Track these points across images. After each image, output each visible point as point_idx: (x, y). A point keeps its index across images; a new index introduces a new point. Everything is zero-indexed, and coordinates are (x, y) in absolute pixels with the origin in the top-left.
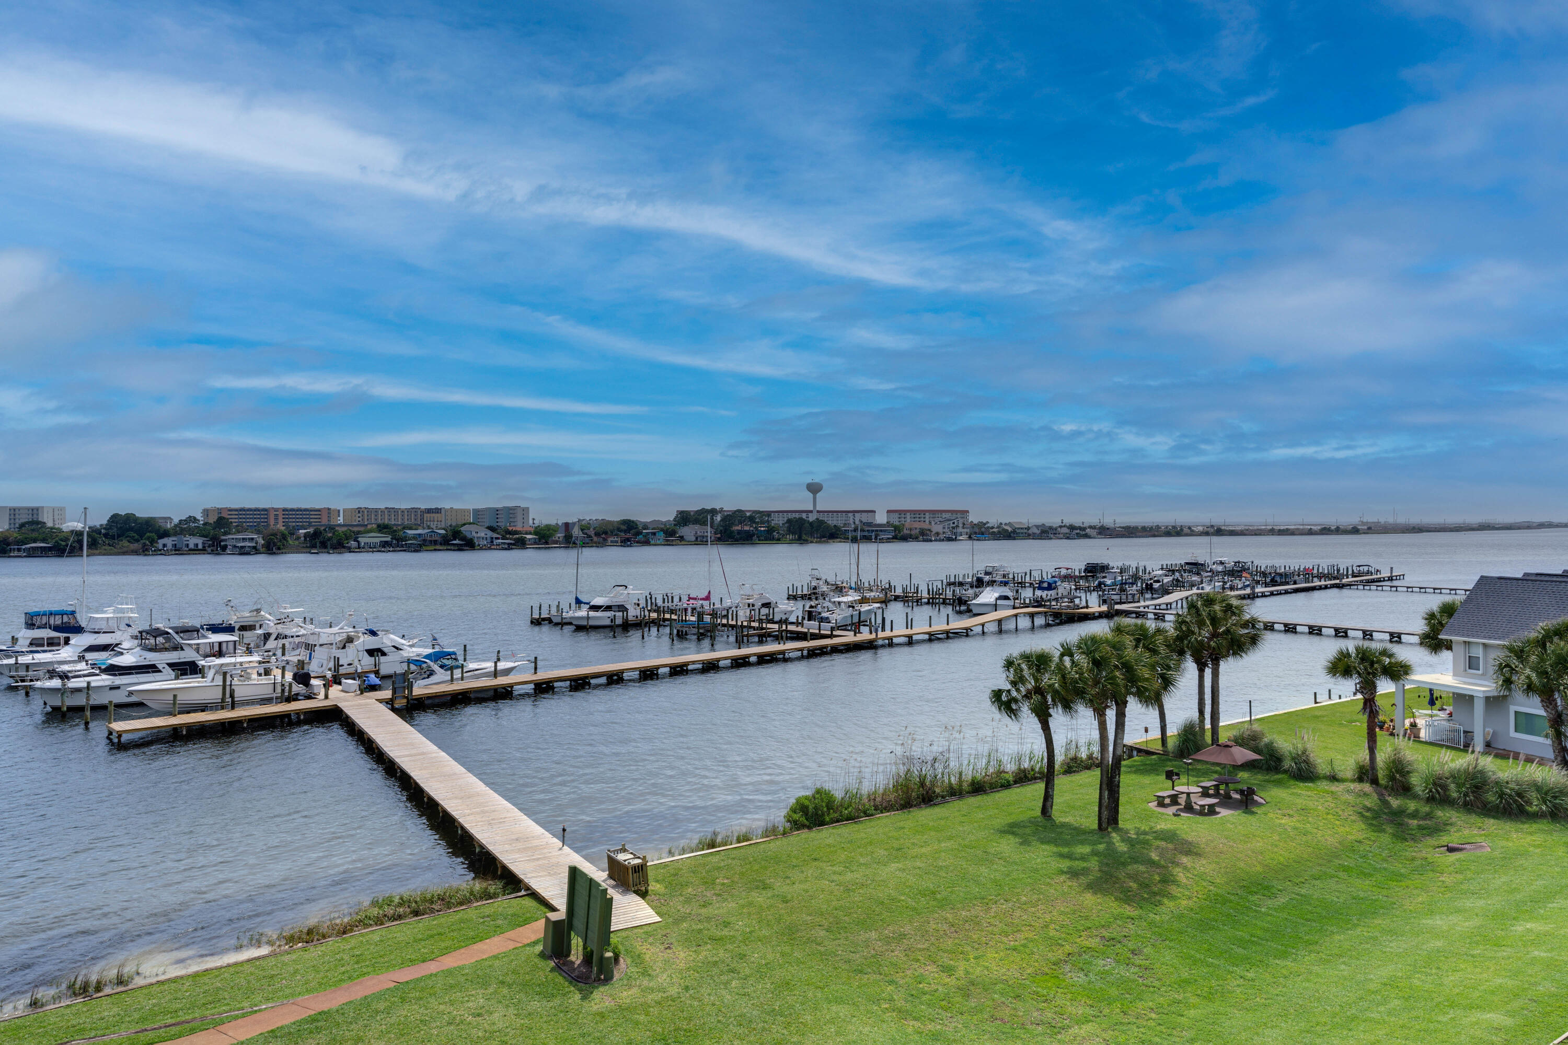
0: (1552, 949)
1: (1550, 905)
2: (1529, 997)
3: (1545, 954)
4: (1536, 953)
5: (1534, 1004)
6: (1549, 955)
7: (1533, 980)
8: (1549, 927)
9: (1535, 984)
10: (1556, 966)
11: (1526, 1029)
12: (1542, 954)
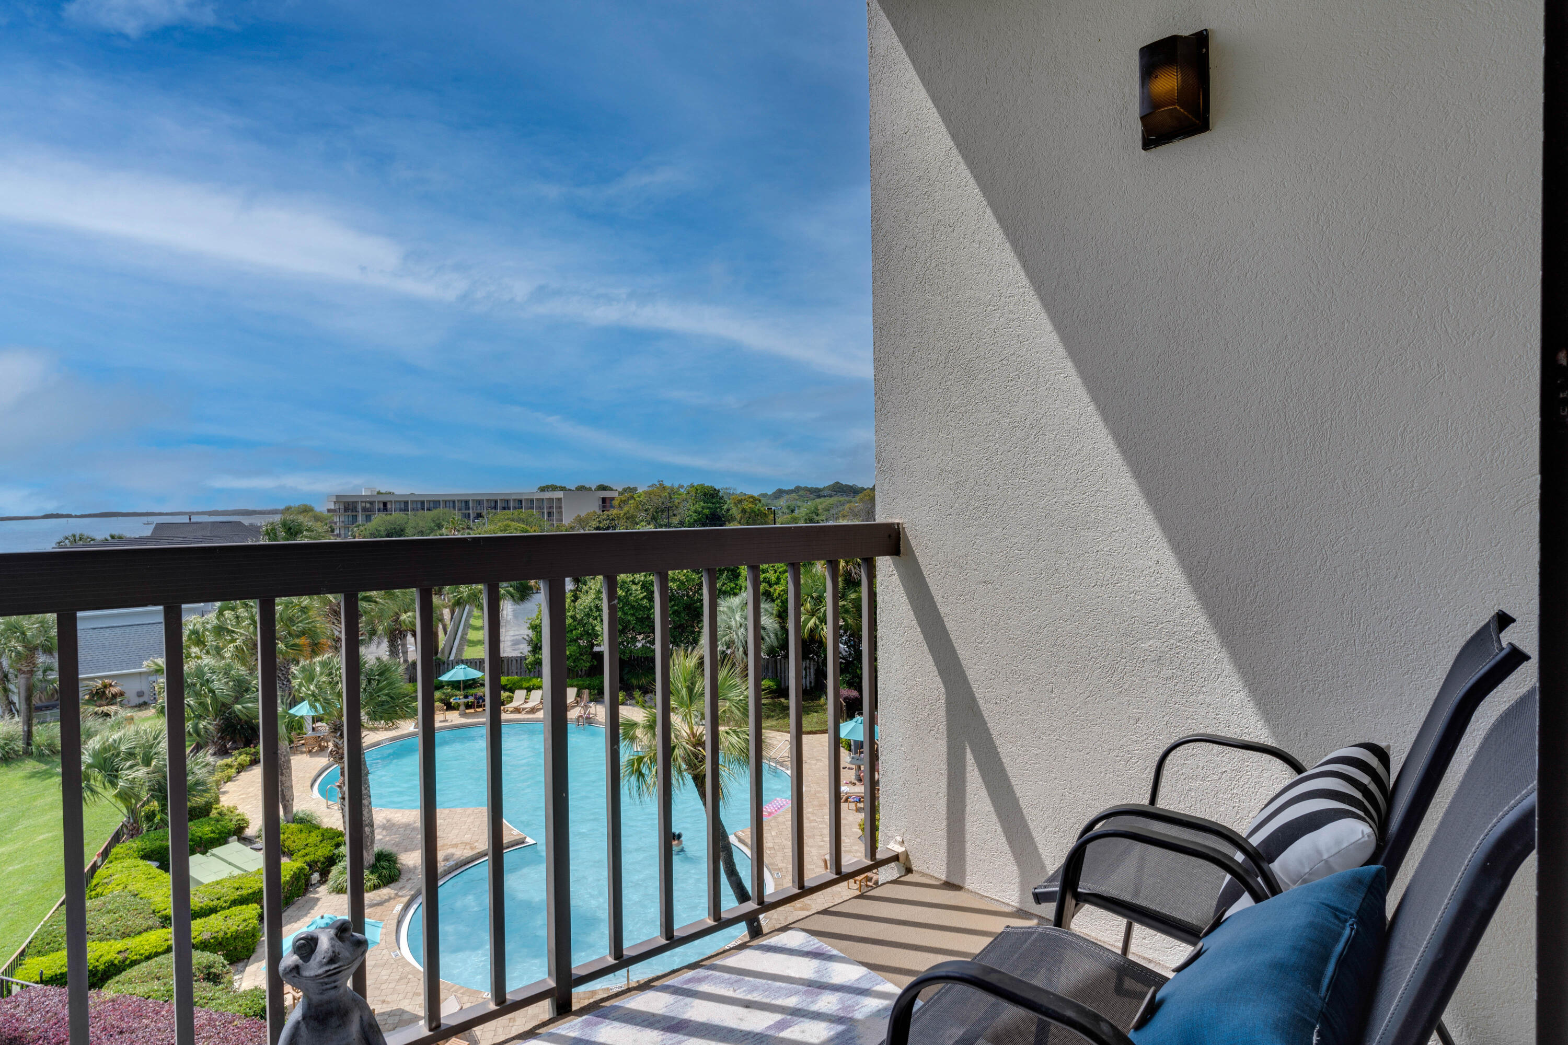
0: (24, 860)
1: (15, 829)
2: (11, 903)
3: (19, 866)
4: (11, 868)
5: (16, 906)
6: (23, 865)
7: (11, 890)
8: (19, 845)
9: (15, 891)
10: (30, 870)
11: (12, 928)
12: (16, 867)
